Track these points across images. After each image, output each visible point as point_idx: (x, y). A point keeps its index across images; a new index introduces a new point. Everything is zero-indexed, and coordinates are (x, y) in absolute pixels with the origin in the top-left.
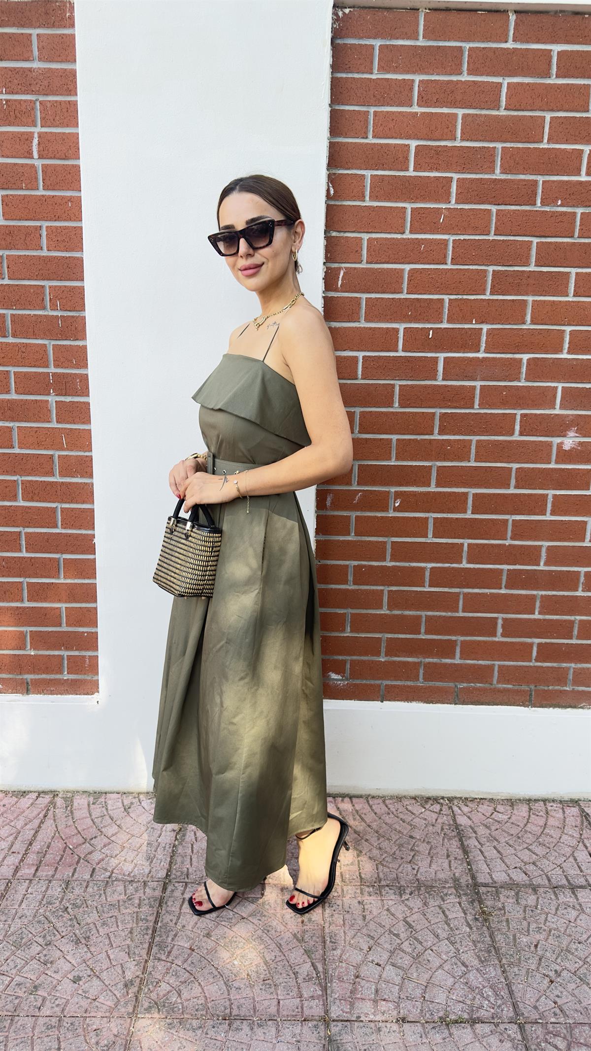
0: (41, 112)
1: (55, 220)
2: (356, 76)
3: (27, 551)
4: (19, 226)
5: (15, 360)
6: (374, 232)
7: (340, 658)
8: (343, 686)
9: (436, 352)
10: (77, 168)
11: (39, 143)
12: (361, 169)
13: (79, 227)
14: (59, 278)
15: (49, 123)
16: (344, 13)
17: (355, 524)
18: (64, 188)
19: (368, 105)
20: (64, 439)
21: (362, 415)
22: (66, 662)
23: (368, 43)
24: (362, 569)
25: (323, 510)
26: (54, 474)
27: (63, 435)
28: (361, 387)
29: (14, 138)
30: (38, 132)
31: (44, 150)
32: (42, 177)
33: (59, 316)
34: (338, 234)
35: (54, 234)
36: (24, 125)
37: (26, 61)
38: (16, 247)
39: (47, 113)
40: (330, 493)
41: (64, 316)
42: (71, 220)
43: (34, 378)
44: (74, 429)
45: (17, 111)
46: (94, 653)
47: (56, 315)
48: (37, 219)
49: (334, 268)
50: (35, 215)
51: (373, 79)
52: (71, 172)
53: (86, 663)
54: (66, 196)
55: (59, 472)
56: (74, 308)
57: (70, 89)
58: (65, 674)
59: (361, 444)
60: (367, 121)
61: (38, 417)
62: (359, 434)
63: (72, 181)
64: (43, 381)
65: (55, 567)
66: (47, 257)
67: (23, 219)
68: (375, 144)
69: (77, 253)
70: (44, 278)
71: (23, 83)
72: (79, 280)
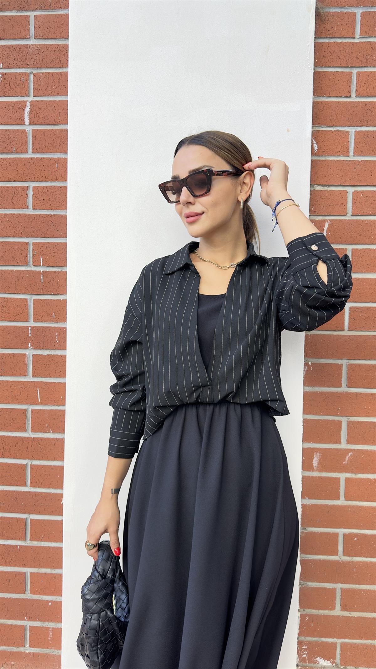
0: (34, 83)
1: (42, 181)
2: (339, 40)
4: (8, 187)
6: (359, 186)
7: (330, 640)
10: (64, 133)
11: (31, 111)
12: (345, 126)
13: (64, 187)
14: (43, 235)
15: (41, 92)
17: (345, 487)
18: (52, 151)
19: (351, 67)
20: (38, 393)
21: (351, 368)
22: (28, 633)
23: (349, 11)
24: (354, 539)
25: (309, 470)
26: (26, 429)
27: (38, 389)
28: (349, 339)
29: (7, 107)
30: (30, 101)
31: (35, 117)
32: (32, 141)
33: (42, 271)
34: (322, 187)
35: (41, 194)
36: (18, 95)
37: (23, 39)
38: (3, 206)
39: (40, 84)
40: (317, 452)
41: (46, 271)
42: (57, 180)
43: (13, 332)
44: (50, 382)
45: (12, 83)
46: (58, 626)
47: (39, 271)
48: (25, 180)
49: (319, 220)
50: (23, 177)
51: (356, 43)
52: (60, 136)
53: (48, 635)
54: (53, 158)
55: (31, 428)
56: (56, 264)
57: (62, 62)
58: (27, 646)
59: (350, 399)
60: (350, 81)
61: (14, 371)
62: (347, 389)
63: (60, 144)
64: (22, 335)
65: (22, 528)
66: (33, 215)
67: (12, 180)
68: (358, 102)
69: (61, 211)
70: (29, 235)
71: (19, 58)
72: (62, 237)
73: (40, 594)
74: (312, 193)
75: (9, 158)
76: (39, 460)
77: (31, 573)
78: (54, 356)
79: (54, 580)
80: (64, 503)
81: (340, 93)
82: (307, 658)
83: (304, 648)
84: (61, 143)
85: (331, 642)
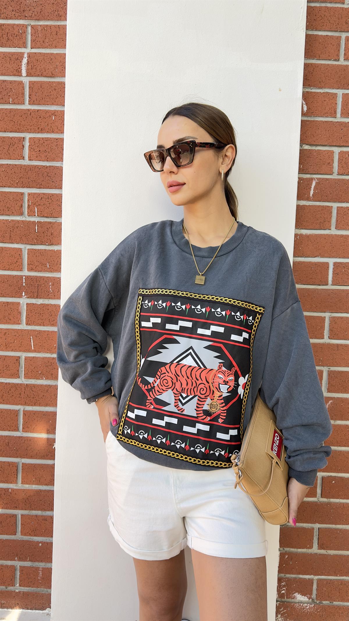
0: (32, 35)
1: (38, 132)
2: (329, 5)
4: (4, 137)
6: (345, 146)
7: (307, 577)
8: (310, 608)
10: (62, 85)
11: (28, 63)
12: (333, 89)
13: (61, 139)
14: (38, 186)
15: (38, 45)
18: (48, 103)
19: (340, 31)
20: (32, 341)
21: (333, 320)
22: (18, 573)
24: (332, 482)
26: (19, 376)
27: (32, 337)
28: (332, 293)
29: (4, 58)
30: (28, 53)
31: (32, 69)
32: (29, 93)
33: (36, 222)
34: (311, 147)
35: (37, 145)
36: (16, 46)
39: (37, 36)
41: (41, 222)
42: (53, 132)
43: (7, 281)
44: (43, 331)
45: (10, 34)
46: (48, 565)
47: (33, 221)
48: (21, 131)
49: (307, 178)
50: (19, 127)
51: (346, 9)
52: (56, 88)
53: (38, 575)
54: (50, 110)
55: (24, 375)
56: (51, 214)
57: (60, 15)
58: (17, 586)
59: (331, 350)
60: (339, 45)
61: (8, 319)
62: (329, 340)
63: (57, 97)
64: (16, 284)
65: (14, 472)
66: (28, 166)
67: (8, 131)
68: (346, 66)
69: (57, 162)
70: (24, 186)
71: (18, 9)
72: (57, 188)
73: (30, 535)
74: (302, 152)
75: (6, 109)
76: (32, 405)
77: (22, 515)
78: (48, 305)
79: (45, 522)
80: (56, 448)
81: (329, 56)
82: (285, 593)
83: (283, 585)
84: (58, 95)
85: (308, 579)
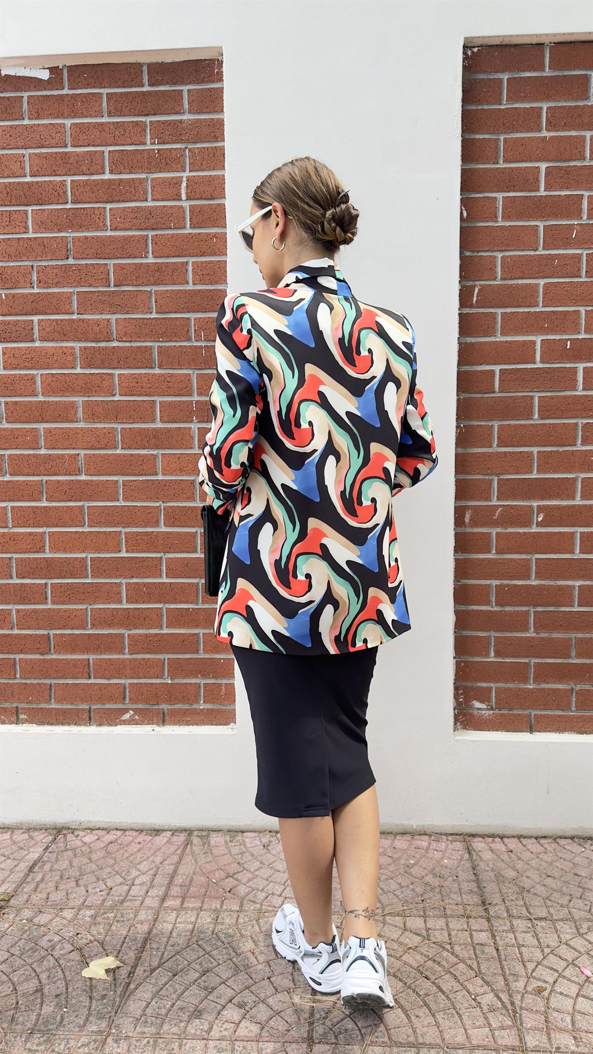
0: (189, 158)
1: (201, 256)
2: (486, 107)
3: (167, 577)
4: (167, 263)
5: (160, 390)
6: (507, 250)
7: (484, 685)
8: (489, 715)
9: (575, 363)
10: (222, 208)
11: (187, 185)
12: (493, 192)
13: (223, 261)
14: (204, 310)
15: (197, 167)
16: (473, 52)
17: (496, 541)
18: (209, 225)
19: (498, 133)
21: (501, 428)
22: (202, 690)
23: (496, 77)
24: (506, 589)
25: (461, 527)
26: (194, 498)
28: (499, 400)
29: (164, 184)
30: (186, 177)
31: (191, 193)
32: (190, 217)
33: (203, 345)
34: (472, 254)
35: (200, 269)
36: (174, 171)
37: (177, 114)
38: (164, 282)
39: (196, 158)
40: (468, 509)
41: (208, 345)
42: (216, 254)
43: (178, 406)
45: (168, 158)
46: (230, 682)
47: (201, 345)
48: (184, 256)
49: (469, 285)
50: (182, 252)
51: (503, 109)
52: (216, 210)
53: (221, 691)
54: (211, 233)
57: (218, 136)
58: (201, 703)
59: (500, 458)
60: (497, 148)
61: (182, 444)
62: (497, 448)
63: (217, 219)
64: (186, 409)
65: (193, 592)
66: (193, 290)
67: (171, 256)
68: (505, 168)
69: (220, 285)
70: (190, 311)
71: (174, 133)
73: (212, 653)
74: (462, 259)
75: (168, 234)
77: (203, 634)
81: (488, 159)
82: (463, 701)
83: (459, 693)
84: (218, 217)
85: (487, 687)
